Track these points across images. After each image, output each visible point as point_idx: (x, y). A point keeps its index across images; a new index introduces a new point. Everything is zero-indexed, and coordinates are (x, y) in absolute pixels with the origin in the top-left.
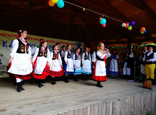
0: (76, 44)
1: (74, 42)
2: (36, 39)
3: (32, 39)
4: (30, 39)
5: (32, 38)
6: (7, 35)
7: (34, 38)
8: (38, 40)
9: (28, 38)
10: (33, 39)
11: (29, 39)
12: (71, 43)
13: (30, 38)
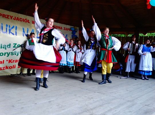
0: (70, 29)
1: (68, 27)
2: (18, 18)
3: (11, 19)
4: (9, 17)
5: (12, 17)
7: (15, 17)
8: (21, 20)
9: (6, 16)
10: (14, 17)
11: (7, 18)
12: (65, 28)
13: (8, 16)
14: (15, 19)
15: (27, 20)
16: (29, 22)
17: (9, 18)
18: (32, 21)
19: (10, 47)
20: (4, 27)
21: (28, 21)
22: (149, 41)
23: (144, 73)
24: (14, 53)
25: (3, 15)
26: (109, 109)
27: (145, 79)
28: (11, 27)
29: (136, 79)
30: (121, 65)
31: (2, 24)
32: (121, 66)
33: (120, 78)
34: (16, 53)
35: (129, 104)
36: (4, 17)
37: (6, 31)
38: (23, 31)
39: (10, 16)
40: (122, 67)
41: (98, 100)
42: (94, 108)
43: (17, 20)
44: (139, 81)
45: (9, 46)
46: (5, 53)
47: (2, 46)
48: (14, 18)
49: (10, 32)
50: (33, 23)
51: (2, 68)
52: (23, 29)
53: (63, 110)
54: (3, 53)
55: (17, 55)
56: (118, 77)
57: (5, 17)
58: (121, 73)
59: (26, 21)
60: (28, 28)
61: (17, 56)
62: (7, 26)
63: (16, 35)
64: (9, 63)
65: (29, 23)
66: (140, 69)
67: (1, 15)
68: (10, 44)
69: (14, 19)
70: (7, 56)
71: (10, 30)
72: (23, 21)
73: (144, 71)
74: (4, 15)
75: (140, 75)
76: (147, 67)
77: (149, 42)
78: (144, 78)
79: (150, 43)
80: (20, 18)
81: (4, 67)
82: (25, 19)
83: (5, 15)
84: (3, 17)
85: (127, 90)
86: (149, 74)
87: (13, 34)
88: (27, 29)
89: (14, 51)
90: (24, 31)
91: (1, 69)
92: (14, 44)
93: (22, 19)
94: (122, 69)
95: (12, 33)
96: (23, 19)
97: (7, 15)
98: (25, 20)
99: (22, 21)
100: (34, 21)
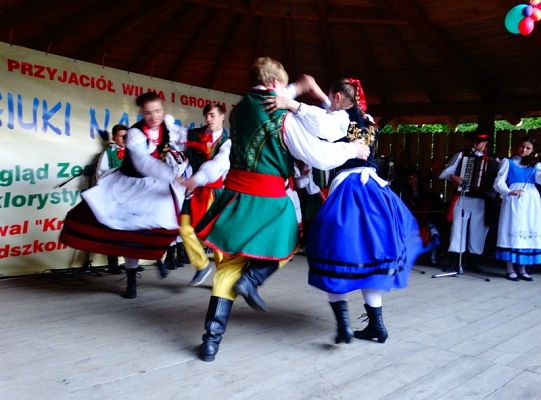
2: (73, 75)
3: (52, 78)
4: (45, 73)
5: (55, 71)
7: (65, 73)
8: (85, 81)
9: (35, 70)
10: (60, 74)
11: (38, 75)
13: (41, 69)
14: (62, 80)
15: (104, 81)
16: (111, 90)
17: (43, 77)
18: (123, 85)
19: (46, 176)
20: (28, 106)
21: (109, 86)
22: (531, 146)
23: (517, 259)
24: (61, 196)
25: (24, 65)
26: (399, 385)
27: (520, 277)
28: (49, 109)
29: (488, 280)
30: (434, 231)
31: (19, 97)
32: (435, 235)
33: (433, 277)
34: (68, 196)
35: (467, 366)
36: (27, 73)
37: (32, 121)
38: (90, 118)
39: (48, 69)
40: (437, 239)
41: (358, 357)
42: (347, 383)
43: (70, 82)
44: (499, 285)
45: (42, 173)
46: (32, 197)
47: (22, 174)
48: (62, 76)
49: (46, 125)
50: (125, 93)
51: (22, 250)
52: (93, 113)
53: (239, 391)
54: (23, 198)
56: (423, 273)
57: (31, 74)
58: (433, 257)
59: (101, 84)
60: (107, 111)
61: (71, 204)
62: (36, 102)
63: (68, 132)
64: (45, 229)
65: (113, 91)
66: (503, 243)
67: (17, 66)
68: (47, 166)
69: (60, 78)
70: (39, 208)
71: (46, 117)
72: (93, 86)
73: (517, 251)
74: (27, 64)
75: (503, 265)
76: (527, 234)
77: (530, 151)
78: (514, 275)
79: (533, 153)
80: (82, 77)
81: (29, 246)
82: (97, 78)
83: (30, 66)
84: (23, 73)
85: (459, 319)
86: (534, 259)
87: (58, 131)
88: (104, 113)
89: (60, 190)
90: (94, 121)
91: (19, 253)
92: (60, 165)
93: (87, 78)
94: (438, 243)
95: (55, 126)
96: (93, 78)
97: (36, 66)
98: (100, 80)
99: (87, 85)
100: (128, 86)
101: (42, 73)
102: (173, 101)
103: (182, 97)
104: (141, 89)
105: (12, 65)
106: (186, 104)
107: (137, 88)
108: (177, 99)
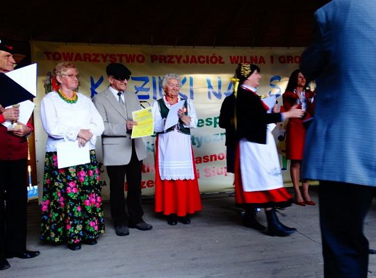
2: (193, 57)
3: (179, 62)
4: (175, 59)
5: (181, 56)
6: (100, 58)
7: (188, 57)
8: (202, 60)
9: (168, 59)
11: (170, 62)
13: (172, 57)
14: (186, 62)
15: (216, 57)
16: (221, 62)
18: (231, 57)
21: (220, 60)
25: (161, 57)
31: (160, 78)
34: (196, 141)
36: (163, 62)
38: (207, 85)
39: (176, 56)
43: (191, 63)
48: (185, 58)
50: (232, 63)
52: (209, 82)
55: (197, 144)
57: (165, 62)
59: (214, 60)
60: (219, 78)
61: (198, 147)
65: (223, 63)
67: (157, 59)
69: (184, 61)
72: (208, 62)
74: (163, 56)
80: (200, 57)
82: (210, 55)
83: (165, 57)
84: (161, 62)
88: (217, 80)
93: (204, 57)
96: (208, 57)
97: (168, 56)
98: (212, 57)
99: (204, 62)
100: (234, 57)
101: (172, 60)
102: (272, 62)
103: (280, 57)
104: (245, 57)
105: (154, 58)
106: (284, 62)
107: (241, 57)
108: (276, 60)
